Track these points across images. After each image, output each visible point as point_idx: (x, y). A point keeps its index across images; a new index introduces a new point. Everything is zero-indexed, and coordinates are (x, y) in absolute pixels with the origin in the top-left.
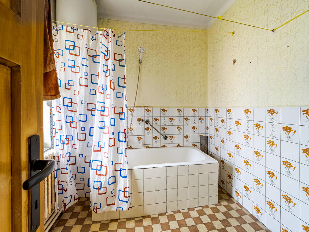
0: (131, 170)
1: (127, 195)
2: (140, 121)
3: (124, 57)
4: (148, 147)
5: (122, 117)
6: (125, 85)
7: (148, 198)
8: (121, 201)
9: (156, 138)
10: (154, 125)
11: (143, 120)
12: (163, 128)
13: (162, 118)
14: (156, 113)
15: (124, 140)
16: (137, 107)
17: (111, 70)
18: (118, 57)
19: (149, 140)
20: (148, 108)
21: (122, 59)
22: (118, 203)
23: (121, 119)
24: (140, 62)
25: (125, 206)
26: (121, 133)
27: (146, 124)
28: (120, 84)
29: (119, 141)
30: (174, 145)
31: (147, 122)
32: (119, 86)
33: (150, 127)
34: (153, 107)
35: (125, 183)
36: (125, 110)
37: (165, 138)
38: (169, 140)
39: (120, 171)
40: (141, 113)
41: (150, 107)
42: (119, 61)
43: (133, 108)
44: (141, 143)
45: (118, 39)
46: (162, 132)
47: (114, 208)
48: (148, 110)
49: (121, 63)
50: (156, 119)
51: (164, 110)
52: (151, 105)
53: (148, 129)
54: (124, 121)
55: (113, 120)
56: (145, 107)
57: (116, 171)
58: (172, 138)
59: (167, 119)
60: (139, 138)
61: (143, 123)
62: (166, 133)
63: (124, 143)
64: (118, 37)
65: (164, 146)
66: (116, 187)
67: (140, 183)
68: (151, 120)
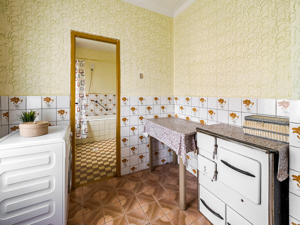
0: (88, 122)
1: (86, 132)
2: (92, 101)
3: (84, 71)
4: (97, 115)
5: (83, 98)
6: (85, 84)
7: (96, 134)
8: (83, 134)
9: (101, 110)
10: (100, 103)
11: (94, 101)
12: (106, 105)
13: (105, 100)
14: (101, 97)
15: (84, 108)
16: (91, 94)
17: (78, 77)
18: (81, 71)
19: (98, 111)
20: (97, 94)
21: (83, 72)
22: (82, 136)
23: (83, 99)
24: (92, 70)
25: (85, 137)
26: (83, 106)
27: (96, 103)
28: (82, 84)
29: (82, 109)
30: (112, 114)
31: (96, 102)
32: (81, 84)
33: (98, 104)
34: (100, 94)
35: (85, 127)
36: (85, 95)
37: (107, 110)
38: (109, 111)
39: (83, 122)
40: (93, 97)
41: (98, 94)
42: (81, 73)
43: (88, 94)
44: (93, 113)
45: (81, 63)
46: (105, 107)
47: (80, 138)
48: (97, 96)
49: (82, 74)
50: (101, 100)
51: (106, 96)
52: (99, 93)
53: (97, 105)
54: (84, 100)
55: (79, 100)
56: (95, 94)
57: (80, 122)
58: (110, 110)
59: (108, 100)
60: (92, 111)
61: (94, 102)
62: (107, 107)
63: (84, 110)
64: (81, 62)
65: (106, 114)
66: (80, 129)
67: (92, 127)
68: (99, 101)
